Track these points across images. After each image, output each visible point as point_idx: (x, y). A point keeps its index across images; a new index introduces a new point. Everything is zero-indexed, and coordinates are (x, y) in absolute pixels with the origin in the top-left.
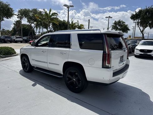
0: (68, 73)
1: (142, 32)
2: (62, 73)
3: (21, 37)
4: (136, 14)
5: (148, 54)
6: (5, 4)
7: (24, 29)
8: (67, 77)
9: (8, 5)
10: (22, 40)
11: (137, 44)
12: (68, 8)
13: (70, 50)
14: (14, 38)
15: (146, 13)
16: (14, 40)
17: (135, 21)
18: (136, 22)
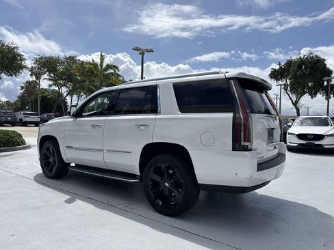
0: (152, 170)
1: (295, 104)
2: (138, 173)
3: (37, 115)
4: (281, 68)
5: (317, 143)
6: (7, 46)
7: (44, 99)
8: (149, 179)
9: (15, 48)
10: (39, 120)
11: (290, 124)
12: (143, 54)
13: (158, 116)
14: (20, 116)
15: (300, 67)
16: (21, 120)
17: (280, 82)
18: (281, 85)
